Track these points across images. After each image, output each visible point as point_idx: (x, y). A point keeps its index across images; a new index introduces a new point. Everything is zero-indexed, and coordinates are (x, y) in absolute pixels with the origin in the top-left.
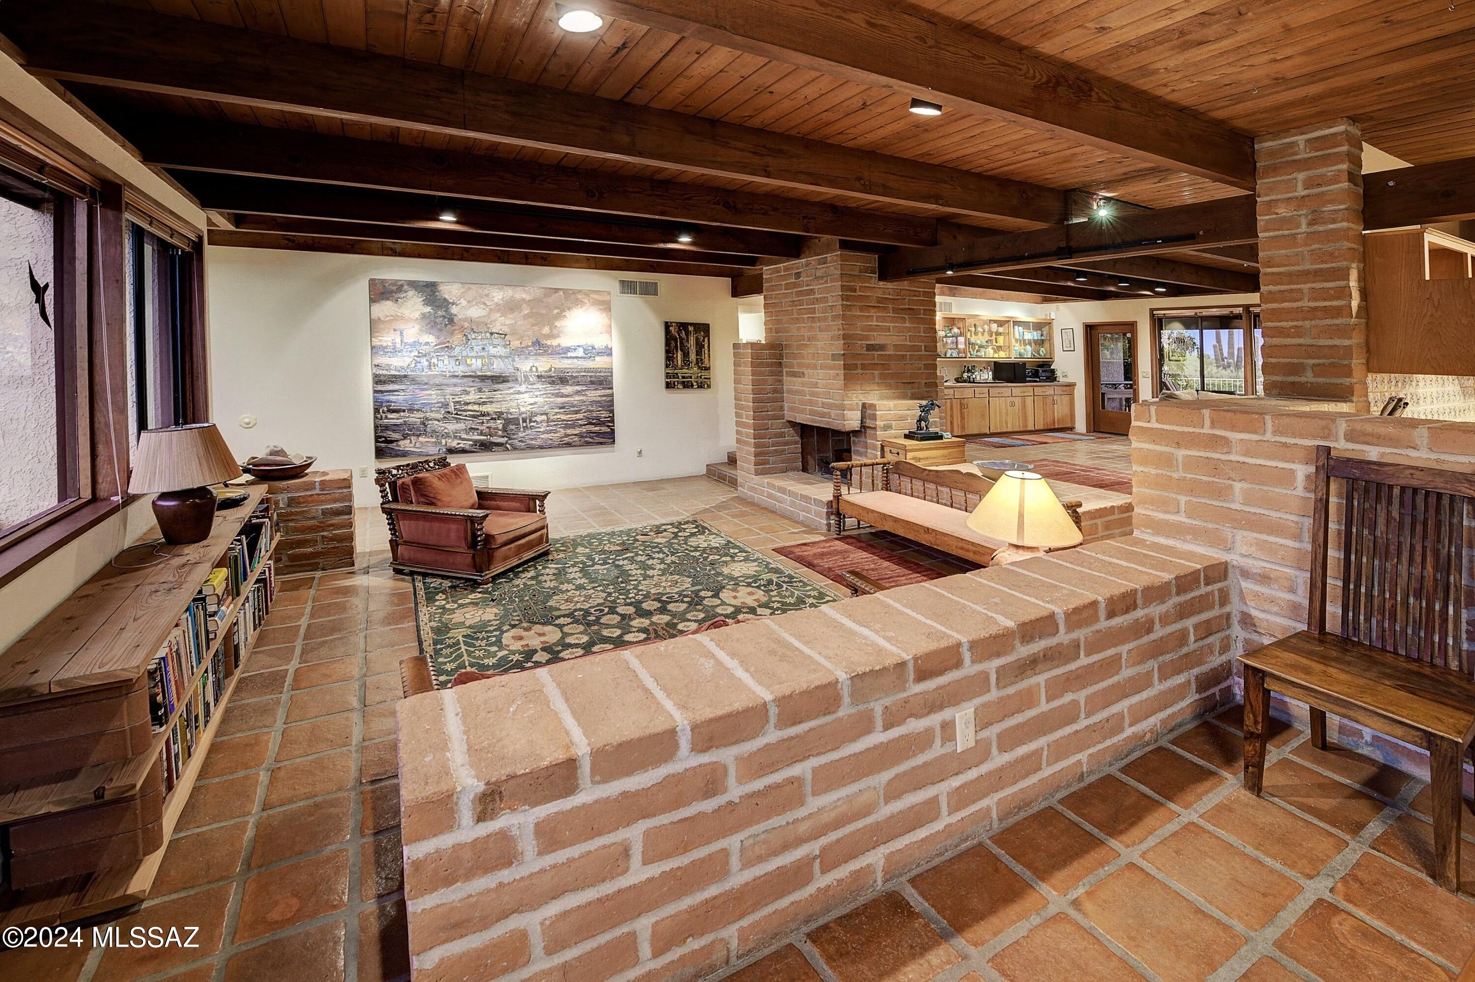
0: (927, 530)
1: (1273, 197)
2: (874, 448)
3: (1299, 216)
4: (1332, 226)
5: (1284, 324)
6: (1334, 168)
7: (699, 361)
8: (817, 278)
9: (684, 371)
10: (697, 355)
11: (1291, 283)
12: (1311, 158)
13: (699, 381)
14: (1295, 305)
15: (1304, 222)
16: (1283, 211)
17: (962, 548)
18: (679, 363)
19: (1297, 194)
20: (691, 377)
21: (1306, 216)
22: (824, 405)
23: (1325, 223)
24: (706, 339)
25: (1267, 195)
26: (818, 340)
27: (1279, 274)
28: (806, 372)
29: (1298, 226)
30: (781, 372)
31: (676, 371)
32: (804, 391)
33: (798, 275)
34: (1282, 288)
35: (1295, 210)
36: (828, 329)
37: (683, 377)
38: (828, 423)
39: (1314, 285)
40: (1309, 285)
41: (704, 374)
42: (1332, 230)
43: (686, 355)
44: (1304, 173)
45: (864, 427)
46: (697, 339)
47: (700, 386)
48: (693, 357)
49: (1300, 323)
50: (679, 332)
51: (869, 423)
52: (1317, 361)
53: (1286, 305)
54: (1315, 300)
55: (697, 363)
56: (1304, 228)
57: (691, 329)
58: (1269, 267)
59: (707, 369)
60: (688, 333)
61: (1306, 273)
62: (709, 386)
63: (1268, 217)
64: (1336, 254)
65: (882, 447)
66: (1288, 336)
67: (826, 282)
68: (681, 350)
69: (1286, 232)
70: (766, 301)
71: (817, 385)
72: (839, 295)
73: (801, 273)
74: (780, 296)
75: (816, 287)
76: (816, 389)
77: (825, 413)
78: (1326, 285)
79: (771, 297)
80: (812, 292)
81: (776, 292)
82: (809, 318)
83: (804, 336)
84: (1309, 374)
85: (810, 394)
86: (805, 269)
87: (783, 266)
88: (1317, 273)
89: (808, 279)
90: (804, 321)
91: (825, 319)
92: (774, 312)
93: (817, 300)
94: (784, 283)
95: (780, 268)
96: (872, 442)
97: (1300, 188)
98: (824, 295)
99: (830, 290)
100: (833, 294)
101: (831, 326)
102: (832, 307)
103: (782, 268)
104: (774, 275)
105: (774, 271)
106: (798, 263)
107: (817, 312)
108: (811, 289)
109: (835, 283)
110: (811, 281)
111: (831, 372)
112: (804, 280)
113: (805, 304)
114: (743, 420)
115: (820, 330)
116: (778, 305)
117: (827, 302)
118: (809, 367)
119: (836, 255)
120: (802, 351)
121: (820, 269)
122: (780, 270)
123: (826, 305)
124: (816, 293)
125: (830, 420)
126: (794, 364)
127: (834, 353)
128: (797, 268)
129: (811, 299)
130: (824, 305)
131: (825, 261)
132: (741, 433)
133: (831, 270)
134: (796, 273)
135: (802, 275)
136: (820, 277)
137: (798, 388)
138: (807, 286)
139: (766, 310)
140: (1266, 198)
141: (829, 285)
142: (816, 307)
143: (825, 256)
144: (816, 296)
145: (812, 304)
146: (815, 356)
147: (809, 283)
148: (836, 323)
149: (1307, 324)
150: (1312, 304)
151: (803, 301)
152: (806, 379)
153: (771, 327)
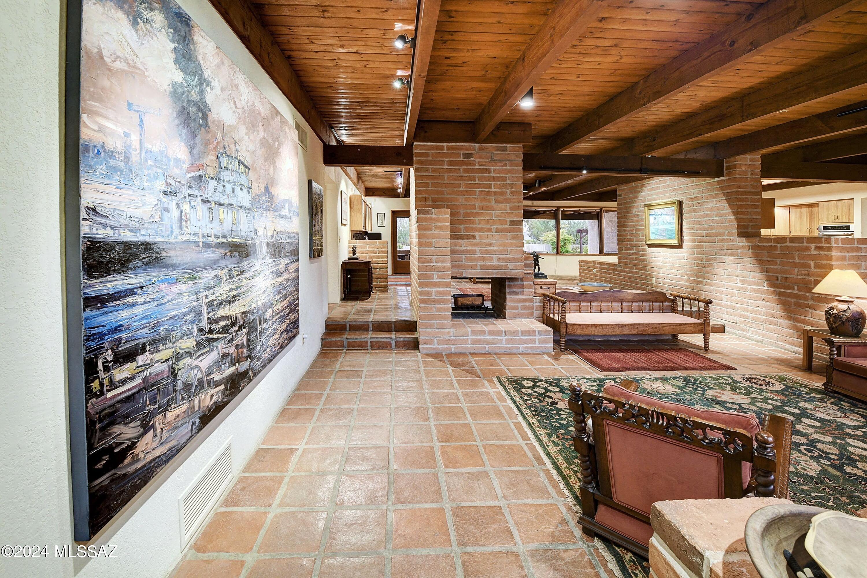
1: (741, 163)
2: (530, 287)
3: (748, 171)
4: (757, 176)
5: (743, 210)
8: (492, 160)
11: (746, 195)
13: (321, 248)
14: (747, 203)
15: (749, 174)
16: (744, 168)
18: (317, 228)
22: (499, 260)
23: (755, 175)
25: (739, 161)
26: (494, 209)
27: (742, 191)
31: (316, 238)
32: (475, 251)
33: (468, 156)
34: (743, 197)
36: (507, 201)
37: (318, 245)
38: (505, 273)
40: (750, 197)
44: (750, 156)
49: (748, 210)
52: (752, 224)
53: (744, 203)
56: (749, 176)
58: (739, 188)
59: (322, 235)
61: (750, 192)
63: (739, 170)
64: (758, 186)
66: (745, 215)
67: (505, 165)
69: (744, 176)
70: (418, 174)
71: (490, 245)
72: (520, 176)
73: (472, 154)
74: (441, 170)
75: (492, 168)
76: (490, 248)
77: (502, 266)
78: (756, 197)
79: (427, 170)
80: (488, 171)
81: (435, 167)
82: (482, 191)
83: (475, 206)
84: (750, 228)
85: (482, 252)
86: (479, 151)
87: (447, 145)
88: (753, 192)
89: (482, 160)
90: (474, 193)
91: (504, 193)
92: (430, 184)
93: (494, 178)
94: (447, 160)
95: (443, 146)
96: (528, 283)
97: (748, 161)
98: (502, 175)
99: (510, 172)
100: (513, 176)
101: (509, 199)
102: (512, 186)
103: (445, 147)
104: (432, 151)
105: (432, 148)
106: (469, 146)
107: (493, 187)
108: (486, 169)
109: (516, 168)
110: (486, 162)
111: (509, 234)
112: (477, 160)
113: (477, 179)
114: (432, 281)
115: (496, 201)
116: (437, 178)
117: (506, 180)
118: (481, 230)
119: (518, 147)
120: (472, 218)
121: (498, 154)
122: (442, 148)
123: (504, 182)
124: (492, 172)
125: (507, 271)
126: (460, 228)
127: (513, 219)
128: (467, 150)
129: (485, 177)
130: (502, 183)
131: (505, 149)
132: (428, 293)
133: (513, 157)
134: (466, 154)
135: (474, 156)
136: (497, 160)
137: (464, 248)
138: (480, 166)
139: (418, 181)
140: (739, 163)
141: (508, 168)
142: (492, 183)
143: (505, 145)
144: (492, 175)
145: (486, 181)
146: (490, 222)
147: (484, 163)
148: (517, 197)
149: (750, 210)
150: (751, 203)
151: (475, 177)
152: (477, 240)
153: (426, 196)
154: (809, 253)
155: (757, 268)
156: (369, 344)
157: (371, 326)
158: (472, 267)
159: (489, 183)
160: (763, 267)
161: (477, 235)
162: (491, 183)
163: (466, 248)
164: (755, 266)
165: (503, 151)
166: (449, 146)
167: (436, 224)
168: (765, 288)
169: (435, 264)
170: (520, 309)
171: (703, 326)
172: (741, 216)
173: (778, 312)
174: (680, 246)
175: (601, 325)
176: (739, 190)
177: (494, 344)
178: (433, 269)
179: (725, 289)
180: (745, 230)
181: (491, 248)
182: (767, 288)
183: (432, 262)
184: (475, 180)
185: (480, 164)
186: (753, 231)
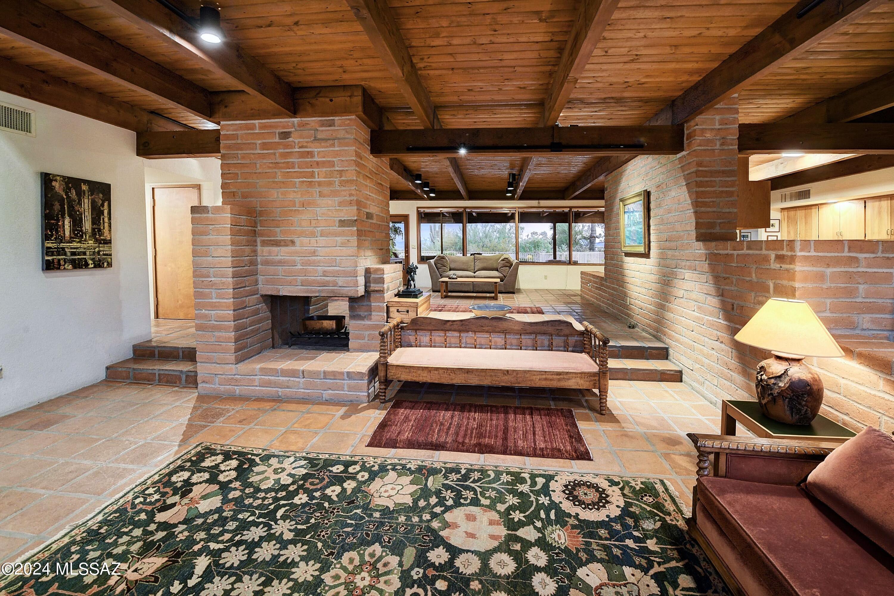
0: (507, 372)
1: (704, 127)
2: (380, 309)
3: (716, 139)
4: (731, 147)
5: (707, 200)
6: (733, 116)
7: (97, 232)
8: (316, 139)
9: (75, 244)
10: (93, 223)
11: (711, 176)
12: (723, 108)
13: (97, 257)
14: (712, 189)
15: (718, 143)
16: (708, 135)
17: (546, 379)
18: (67, 233)
19: (716, 127)
20: (85, 254)
21: (719, 140)
22: (325, 273)
23: (728, 145)
24: (106, 204)
25: (701, 125)
26: (318, 206)
27: (705, 171)
28: (296, 240)
29: (716, 145)
30: (255, 241)
31: (62, 245)
32: (295, 261)
33: (285, 135)
34: (707, 179)
35: (714, 136)
36: (334, 194)
37: (73, 254)
39: (721, 179)
40: (719, 179)
41: (104, 249)
42: (731, 149)
43: (77, 223)
44: (720, 116)
45: (368, 292)
46: (93, 203)
47: (98, 265)
48: (87, 225)
49: (715, 200)
50: (67, 190)
51: (373, 286)
52: (722, 221)
53: (708, 189)
54: (722, 187)
55: (94, 234)
56: (718, 147)
57: (84, 187)
58: (701, 167)
59: (108, 242)
60: (80, 194)
61: (718, 172)
62: (110, 265)
63: (701, 138)
64: (732, 162)
65: (388, 307)
66: (709, 207)
67: (333, 145)
68: (70, 216)
69: (709, 148)
70: (225, 162)
71: (314, 253)
72: (352, 160)
73: (290, 133)
74: (252, 156)
75: (316, 150)
76: (313, 258)
77: (328, 282)
78: (727, 179)
79: (236, 157)
80: (310, 154)
81: (244, 152)
82: (303, 182)
83: (294, 201)
84: (718, 228)
85: (303, 263)
86: (298, 129)
87: (259, 123)
88: (723, 172)
89: (302, 140)
90: (294, 185)
91: (330, 184)
92: (239, 174)
93: (318, 163)
94: (259, 142)
95: (254, 125)
96: (378, 304)
97: (717, 124)
98: (329, 159)
99: (336, 154)
100: (344, 159)
101: (338, 191)
102: (341, 172)
103: (257, 125)
104: (241, 132)
105: (241, 127)
106: (287, 122)
107: (317, 176)
108: (308, 152)
109: (346, 148)
110: (307, 142)
111: (338, 239)
112: (296, 141)
113: (297, 166)
114: (210, 300)
115: (321, 195)
116: (247, 167)
117: (333, 166)
118: (302, 234)
119: (349, 119)
120: (291, 218)
121: (322, 131)
122: (253, 127)
123: (332, 169)
124: (316, 156)
125: (336, 288)
126: (276, 232)
127: (343, 219)
128: (284, 127)
129: (306, 163)
130: (329, 169)
131: (331, 124)
132: (205, 316)
133: (342, 134)
134: (282, 133)
135: (292, 135)
136: (322, 140)
137: (281, 258)
138: (300, 147)
139: (224, 172)
140: (701, 127)
141: (337, 149)
142: (316, 170)
143: (332, 118)
144: (315, 159)
145: (308, 168)
146: (313, 222)
147: (305, 144)
148: (348, 188)
149: (718, 200)
150: (721, 189)
151: (293, 163)
152: (297, 248)
153: (235, 190)
154: (768, 267)
155: (712, 289)
156: (157, 378)
157: (181, 354)
158: (290, 284)
159: (311, 170)
160: (719, 288)
161: (297, 240)
162: (314, 170)
163: (283, 258)
164: (710, 287)
165: (330, 126)
166: (261, 123)
167: (214, 226)
168: (720, 321)
169: (213, 279)
170: (366, 339)
171: (597, 378)
172: (703, 209)
173: (733, 361)
174: (646, 255)
175: (437, 369)
176: (701, 169)
177: (288, 387)
178: (212, 285)
179: (684, 319)
180: (709, 231)
181: (315, 258)
182: (722, 322)
183: (209, 277)
184: (293, 167)
185: (300, 145)
186: (723, 231)
